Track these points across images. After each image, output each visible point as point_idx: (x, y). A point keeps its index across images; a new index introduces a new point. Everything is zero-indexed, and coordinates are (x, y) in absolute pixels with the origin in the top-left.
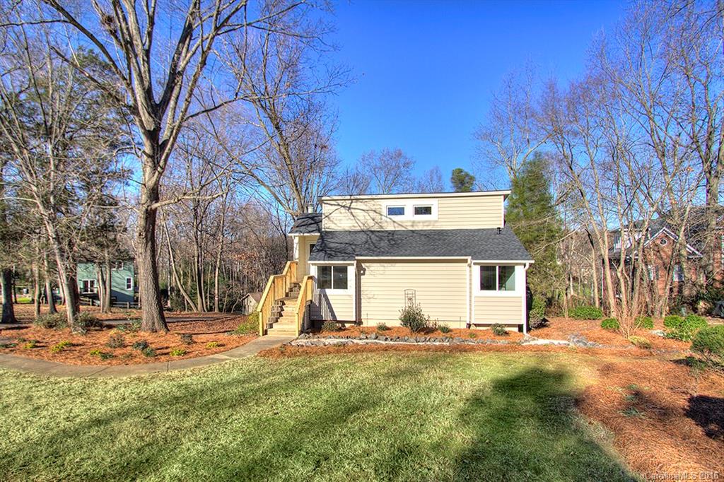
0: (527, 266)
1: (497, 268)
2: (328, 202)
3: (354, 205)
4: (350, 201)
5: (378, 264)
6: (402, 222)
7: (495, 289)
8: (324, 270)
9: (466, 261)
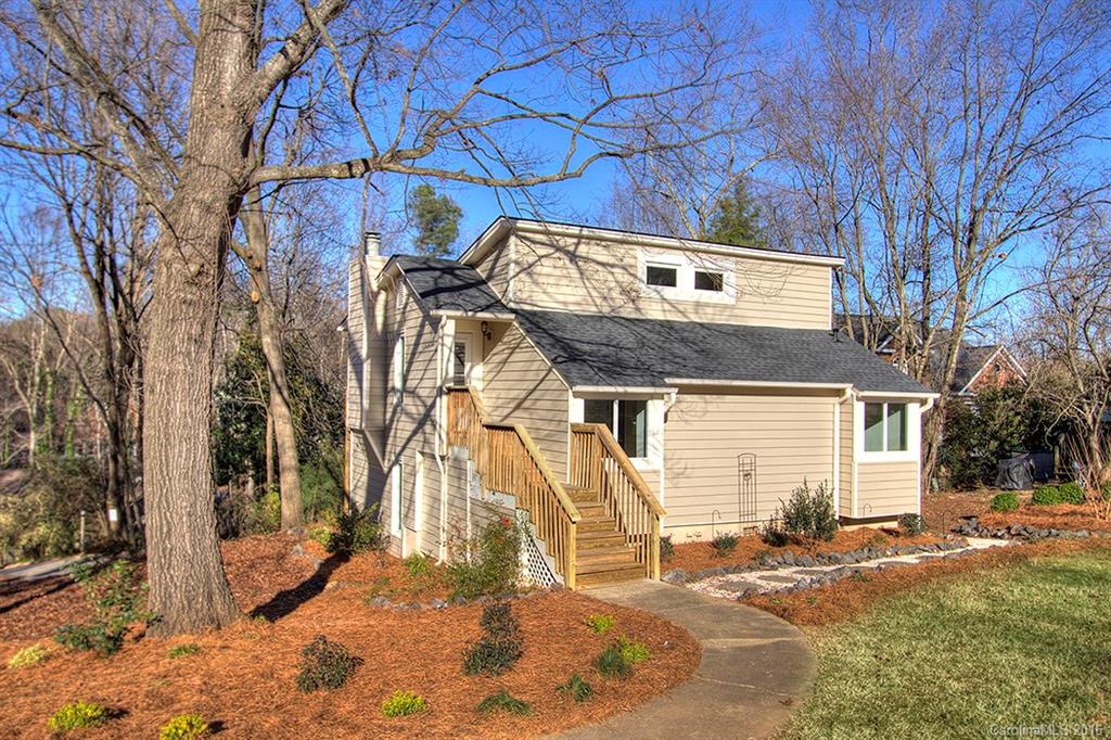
0: (930, 405)
1: (885, 406)
2: (528, 235)
3: (583, 250)
4: (575, 240)
5: (695, 398)
6: (679, 302)
7: (881, 449)
8: (597, 410)
9: (839, 393)
